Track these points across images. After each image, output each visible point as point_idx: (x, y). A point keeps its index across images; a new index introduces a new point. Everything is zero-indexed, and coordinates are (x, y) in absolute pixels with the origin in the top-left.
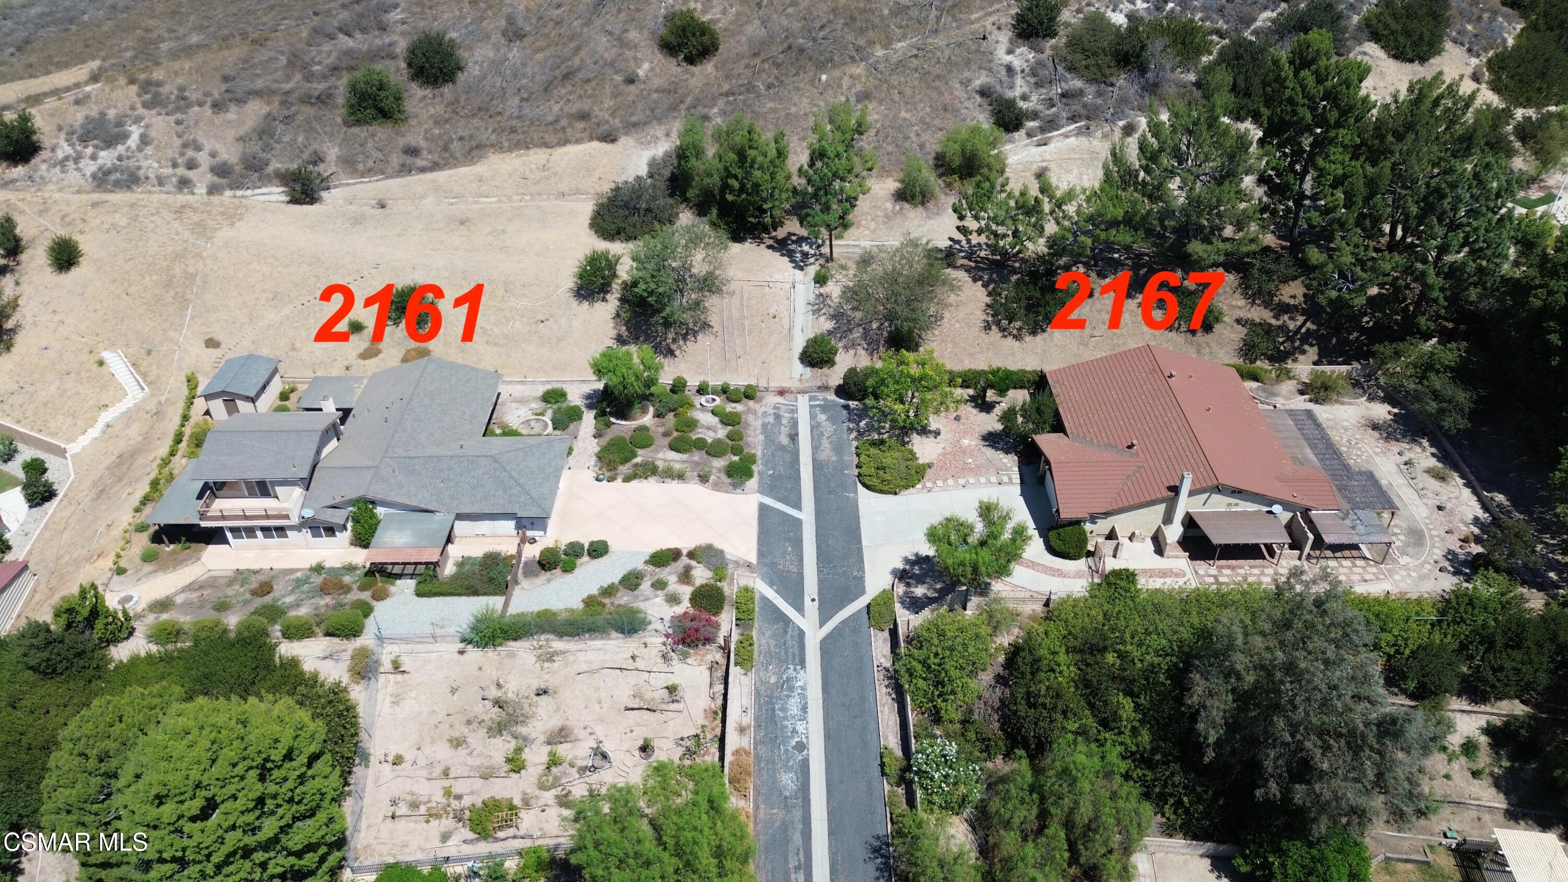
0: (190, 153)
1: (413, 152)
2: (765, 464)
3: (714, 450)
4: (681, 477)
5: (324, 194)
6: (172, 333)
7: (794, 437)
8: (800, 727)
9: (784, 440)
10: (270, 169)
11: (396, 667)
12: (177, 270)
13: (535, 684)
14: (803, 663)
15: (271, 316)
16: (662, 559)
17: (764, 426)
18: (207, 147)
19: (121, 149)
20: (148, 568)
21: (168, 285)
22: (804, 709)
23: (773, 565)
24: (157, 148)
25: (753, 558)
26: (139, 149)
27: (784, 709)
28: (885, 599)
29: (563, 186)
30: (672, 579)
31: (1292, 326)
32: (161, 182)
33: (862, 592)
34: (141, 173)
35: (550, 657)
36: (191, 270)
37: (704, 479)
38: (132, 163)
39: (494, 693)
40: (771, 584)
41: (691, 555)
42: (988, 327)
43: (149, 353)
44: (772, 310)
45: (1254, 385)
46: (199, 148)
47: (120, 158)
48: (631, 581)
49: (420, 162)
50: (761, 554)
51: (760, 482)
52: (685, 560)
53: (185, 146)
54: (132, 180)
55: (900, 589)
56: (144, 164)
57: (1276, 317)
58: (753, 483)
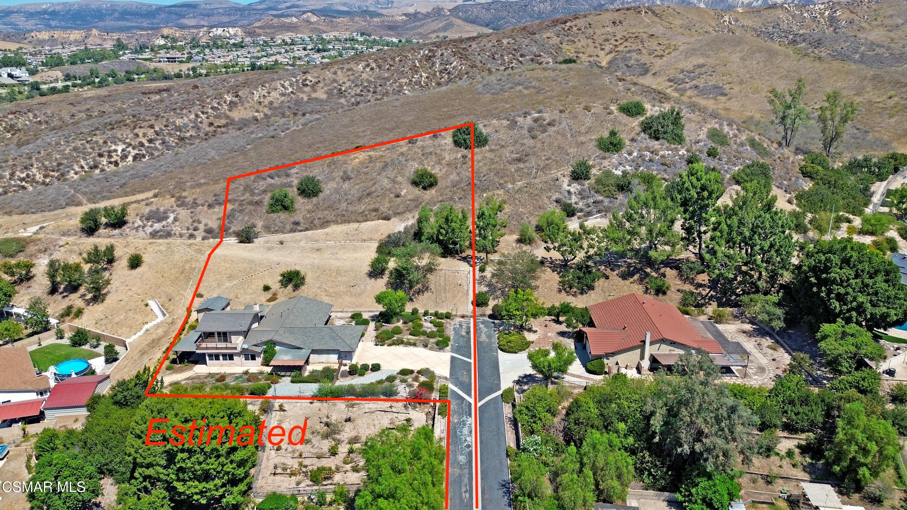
0: (195, 224)
1: (297, 223)
2: (455, 342)
3: (431, 335)
4: (414, 345)
5: (255, 240)
6: (182, 292)
7: (468, 333)
8: (468, 439)
9: (464, 333)
10: (231, 230)
11: (281, 409)
12: (187, 267)
13: (345, 417)
14: (470, 415)
15: (228, 284)
16: (405, 372)
17: (454, 329)
18: (203, 222)
19: (164, 223)
20: (168, 372)
21: (182, 273)
22: (471, 432)
23: (457, 379)
24: (181, 223)
25: (448, 377)
26: (173, 223)
27: (461, 432)
28: (509, 391)
29: (365, 237)
30: (410, 380)
31: (704, 293)
32: (181, 236)
33: (500, 389)
34: (173, 232)
35: (352, 406)
36: (193, 266)
37: (425, 346)
38: (169, 228)
39: (325, 420)
40: (456, 386)
41: (419, 372)
42: (560, 291)
43: (170, 300)
44: (459, 282)
45: (687, 316)
46: (200, 222)
47: (163, 227)
48: (391, 379)
49: (299, 228)
50: (451, 374)
51: (452, 348)
52: (415, 374)
53: (194, 222)
54: (168, 235)
55: (517, 387)
56: (174, 229)
57: (696, 289)
58: (449, 348)
